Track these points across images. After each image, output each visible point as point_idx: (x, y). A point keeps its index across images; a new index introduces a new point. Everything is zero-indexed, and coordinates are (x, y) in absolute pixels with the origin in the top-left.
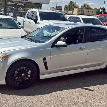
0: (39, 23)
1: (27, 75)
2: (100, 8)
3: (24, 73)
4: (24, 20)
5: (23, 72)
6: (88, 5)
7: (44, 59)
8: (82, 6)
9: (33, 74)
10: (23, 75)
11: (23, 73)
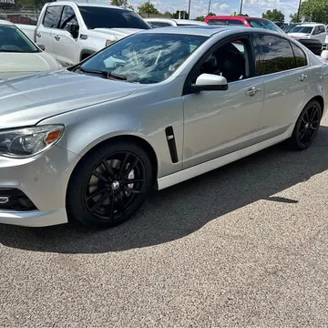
0: (84, 37)
1: (125, 182)
2: (178, 12)
3: (118, 180)
4: (36, 31)
5: (116, 176)
6: (152, 6)
7: (169, 131)
8: (139, 8)
9: (141, 177)
10: (116, 184)
11: (114, 180)
